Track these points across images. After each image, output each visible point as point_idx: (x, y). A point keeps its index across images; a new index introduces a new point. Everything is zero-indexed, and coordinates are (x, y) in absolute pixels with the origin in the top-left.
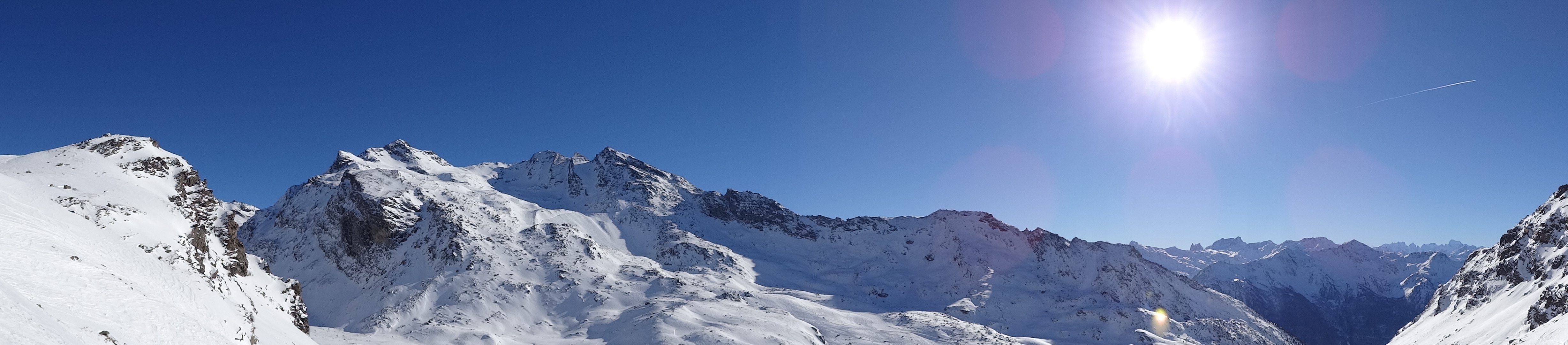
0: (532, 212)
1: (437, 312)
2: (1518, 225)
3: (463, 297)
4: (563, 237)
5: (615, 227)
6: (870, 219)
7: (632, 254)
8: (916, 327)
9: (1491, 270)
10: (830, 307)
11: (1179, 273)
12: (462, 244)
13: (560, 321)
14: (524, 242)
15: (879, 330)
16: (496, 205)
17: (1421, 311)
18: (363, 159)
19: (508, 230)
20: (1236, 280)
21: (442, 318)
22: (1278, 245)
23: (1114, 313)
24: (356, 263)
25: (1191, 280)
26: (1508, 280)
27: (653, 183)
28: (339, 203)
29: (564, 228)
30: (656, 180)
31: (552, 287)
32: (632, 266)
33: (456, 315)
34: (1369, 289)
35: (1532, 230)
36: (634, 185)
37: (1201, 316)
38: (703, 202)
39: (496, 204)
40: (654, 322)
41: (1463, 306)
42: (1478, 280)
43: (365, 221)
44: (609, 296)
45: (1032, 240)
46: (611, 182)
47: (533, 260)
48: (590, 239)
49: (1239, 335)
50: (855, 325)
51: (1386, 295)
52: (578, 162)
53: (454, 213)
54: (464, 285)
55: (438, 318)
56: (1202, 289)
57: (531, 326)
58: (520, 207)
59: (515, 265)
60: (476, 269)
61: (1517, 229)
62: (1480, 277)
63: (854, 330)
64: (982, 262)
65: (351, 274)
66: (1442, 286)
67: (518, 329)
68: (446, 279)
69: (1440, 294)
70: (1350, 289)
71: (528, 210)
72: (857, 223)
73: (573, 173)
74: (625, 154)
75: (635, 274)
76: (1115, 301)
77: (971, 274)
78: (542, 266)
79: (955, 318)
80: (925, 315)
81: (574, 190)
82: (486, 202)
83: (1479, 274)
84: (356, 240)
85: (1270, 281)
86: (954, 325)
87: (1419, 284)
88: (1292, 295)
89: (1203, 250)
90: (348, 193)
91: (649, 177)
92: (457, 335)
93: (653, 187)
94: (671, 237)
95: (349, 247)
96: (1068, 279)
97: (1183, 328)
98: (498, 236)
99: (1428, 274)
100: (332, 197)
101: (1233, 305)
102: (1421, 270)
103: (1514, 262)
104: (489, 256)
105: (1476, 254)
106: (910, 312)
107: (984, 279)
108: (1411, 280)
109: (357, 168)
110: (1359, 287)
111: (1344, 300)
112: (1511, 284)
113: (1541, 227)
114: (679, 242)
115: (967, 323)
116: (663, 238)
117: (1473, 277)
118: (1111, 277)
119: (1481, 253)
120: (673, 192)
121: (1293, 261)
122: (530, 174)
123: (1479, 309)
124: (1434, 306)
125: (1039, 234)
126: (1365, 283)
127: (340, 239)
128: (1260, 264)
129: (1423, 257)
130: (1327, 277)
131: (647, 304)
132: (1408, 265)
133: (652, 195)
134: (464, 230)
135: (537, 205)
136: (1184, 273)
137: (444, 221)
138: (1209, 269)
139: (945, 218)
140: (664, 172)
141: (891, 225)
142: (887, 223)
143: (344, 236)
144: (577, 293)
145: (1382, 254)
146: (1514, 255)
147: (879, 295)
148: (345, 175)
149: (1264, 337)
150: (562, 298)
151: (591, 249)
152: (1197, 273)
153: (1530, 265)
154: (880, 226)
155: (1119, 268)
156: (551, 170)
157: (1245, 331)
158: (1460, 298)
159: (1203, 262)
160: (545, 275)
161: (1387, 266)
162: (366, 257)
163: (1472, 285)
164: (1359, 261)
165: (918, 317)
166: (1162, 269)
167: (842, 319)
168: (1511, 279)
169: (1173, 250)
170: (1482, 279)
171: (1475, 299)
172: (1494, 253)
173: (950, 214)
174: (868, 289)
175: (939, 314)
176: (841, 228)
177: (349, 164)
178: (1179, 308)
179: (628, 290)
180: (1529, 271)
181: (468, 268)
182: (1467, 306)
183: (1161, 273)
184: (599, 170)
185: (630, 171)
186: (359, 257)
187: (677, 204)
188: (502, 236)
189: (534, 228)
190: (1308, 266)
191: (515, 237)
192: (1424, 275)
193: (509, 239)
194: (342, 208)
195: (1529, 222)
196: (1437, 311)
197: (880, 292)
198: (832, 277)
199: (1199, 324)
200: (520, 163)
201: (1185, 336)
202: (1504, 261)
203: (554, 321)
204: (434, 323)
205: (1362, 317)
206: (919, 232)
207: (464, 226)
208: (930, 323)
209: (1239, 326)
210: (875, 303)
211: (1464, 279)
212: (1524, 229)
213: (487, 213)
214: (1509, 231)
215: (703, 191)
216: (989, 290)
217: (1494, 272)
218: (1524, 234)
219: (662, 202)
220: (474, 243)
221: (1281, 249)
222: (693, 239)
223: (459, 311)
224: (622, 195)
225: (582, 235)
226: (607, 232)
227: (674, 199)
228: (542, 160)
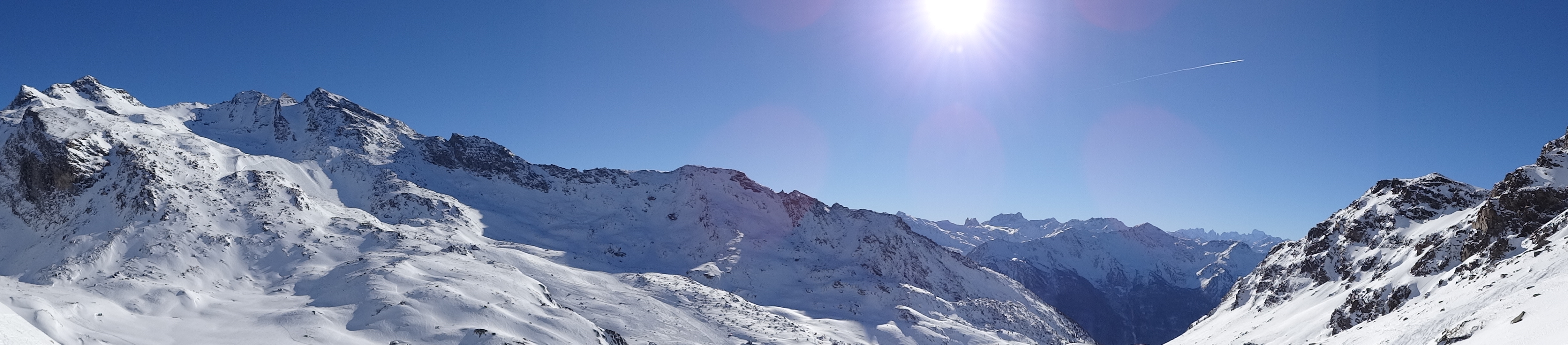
0: (233, 158)
1: (126, 265)
2: (1329, 219)
3: (155, 250)
4: (268, 185)
5: (325, 176)
6: (609, 172)
7: (345, 205)
8: (654, 290)
9: (1295, 265)
10: (562, 264)
11: (952, 249)
12: (156, 192)
13: (263, 276)
14: (224, 190)
15: (614, 291)
16: (194, 150)
17: (1217, 304)
18: (48, 95)
19: (207, 177)
20: (1014, 259)
21: (131, 272)
22: (1062, 224)
23: (876, 287)
24: (35, 209)
25: (964, 258)
26: (1313, 278)
27: (368, 128)
28: (19, 143)
29: (269, 176)
30: (372, 125)
31: (254, 240)
32: (345, 219)
33: (146, 269)
34: (1161, 278)
35: (1344, 226)
36: (348, 130)
37: (974, 296)
38: (425, 148)
39: (193, 148)
40: (368, 279)
41: (1261, 302)
42: (1281, 275)
43: (47, 164)
44: (317, 250)
45: (788, 204)
46: (322, 126)
47: (234, 210)
48: (298, 188)
49: (1015, 318)
50: (588, 284)
51: (1180, 285)
52: (285, 103)
53: (146, 158)
54: (158, 237)
55: (127, 271)
56: (976, 267)
57: (230, 281)
58: (220, 151)
59: (214, 215)
60: (172, 219)
61: (1328, 224)
62: (1284, 272)
63: (588, 290)
64: (730, 224)
65: (29, 221)
66: (1242, 278)
67: (217, 285)
68: (137, 229)
69: (1239, 288)
70: (1139, 276)
71: (229, 156)
72: (595, 175)
73: (280, 115)
74: (337, 96)
75: (347, 227)
76: (877, 274)
77: (718, 237)
78: (244, 216)
79: (698, 283)
80: (665, 278)
81: (281, 134)
82: (182, 147)
83: (1282, 269)
84: (36, 184)
85: (1052, 262)
86: (696, 290)
87: (1217, 275)
88: (1075, 278)
89: (978, 225)
90: (30, 133)
91: (365, 122)
92: (147, 290)
93: (368, 132)
94: (391, 187)
95: (28, 192)
96: (826, 248)
97: (953, 308)
98: (197, 184)
99: (1226, 265)
100: (12, 135)
101: (1011, 286)
102: (1219, 261)
103: (1321, 259)
104: (185, 206)
105: (1281, 246)
106: (649, 274)
107: (732, 243)
108: (1208, 270)
109: (41, 105)
110: (1151, 274)
111: (1132, 287)
112: (1316, 283)
113: (1353, 224)
114: (399, 192)
115: (710, 289)
116: (382, 189)
117: (1276, 271)
118: (874, 249)
119: (1287, 246)
120: (392, 138)
121: (1079, 242)
122: (231, 116)
123: (1280, 306)
124: (1232, 300)
125: (796, 197)
126: (1157, 270)
127: (18, 181)
128: (1042, 243)
129: (1222, 246)
130: (1116, 261)
131: (361, 259)
132: (1206, 254)
133: (367, 142)
134: (158, 177)
135: (239, 150)
136: (957, 250)
137: (135, 167)
138: (985, 246)
139: (692, 175)
140: (381, 116)
141: (632, 179)
142: (627, 177)
143: (24, 179)
144: (281, 247)
145: (1177, 240)
146: (1321, 251)
147: (616, 254)
148: (27, 112)
149: (1042, 322)
150: (265, 252)
151: (299, 199)
152: (971, 250)
153: (1338, 264)
154: (620, 180)
155: (883, 239)
156: (255, 112)
157: (1022, 314)
158: (1259, 294)
159: (978, 238)
160: (246, 227)
161: (1182, 253)
162: (47, 202)
163: (1273, 281)
164: (1152, 246)
165: (656, 280)
166: (931, 243)
167: (573, 277)
168: (1317, 277)
169: (945, 224)
170: (1285, 274)
171: (1277, 296)
172: (1300, 247)
173: (698, 170)
174: (604, 247)
175: (681, 278)
176: (576, 180)
177: (32, 100)
178: (949, 286)
179: (340, 244)
180: (1336, 271)
181: (163, 218)
182: (1265, 303)
183: (930, 248)
184: (309, 113)
185: (343, 115)
186: (38, 202)
187: (397, 151)
188: (200, 184)
189: (235, 175)
190: (1094, 249)
191: (214, 185)
192: (1221, 266)
193: (207, 188)
194: (23, 148)
195: (1341, 216)
196: (1235, 305)
197: (616, 250)
198: (565, 232)
199: (971, 304)
200: (221, 104)
201: (955, 317)
202: (1311, 257)
203: (255, 276)
204: (121, 276)
205: (1152, 306)
206: (662, 188)
207: (158, 172)
208: (669, 287)
209: (1016, 309)
210: (611, 262)
211: (1264, 273)
212: (1335, 224)
213: (183, 158)
214: (1319, 225)
215: (425, 136)
216: (737, 254)
217: (1299, 267)
218: (1335, 230)
219: (380, 149)
220: (168, 191)
221: (1065, 228)
222: (415, 190)
223: (150, 265)
224: (334, 141)
225: (288, 184)
226: (316, 181)
227: (393, 145)
228: (245, 101)
